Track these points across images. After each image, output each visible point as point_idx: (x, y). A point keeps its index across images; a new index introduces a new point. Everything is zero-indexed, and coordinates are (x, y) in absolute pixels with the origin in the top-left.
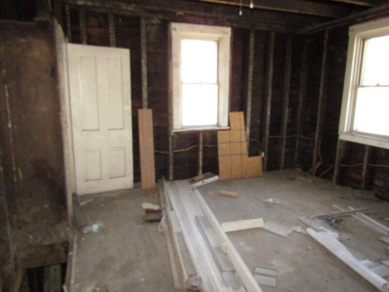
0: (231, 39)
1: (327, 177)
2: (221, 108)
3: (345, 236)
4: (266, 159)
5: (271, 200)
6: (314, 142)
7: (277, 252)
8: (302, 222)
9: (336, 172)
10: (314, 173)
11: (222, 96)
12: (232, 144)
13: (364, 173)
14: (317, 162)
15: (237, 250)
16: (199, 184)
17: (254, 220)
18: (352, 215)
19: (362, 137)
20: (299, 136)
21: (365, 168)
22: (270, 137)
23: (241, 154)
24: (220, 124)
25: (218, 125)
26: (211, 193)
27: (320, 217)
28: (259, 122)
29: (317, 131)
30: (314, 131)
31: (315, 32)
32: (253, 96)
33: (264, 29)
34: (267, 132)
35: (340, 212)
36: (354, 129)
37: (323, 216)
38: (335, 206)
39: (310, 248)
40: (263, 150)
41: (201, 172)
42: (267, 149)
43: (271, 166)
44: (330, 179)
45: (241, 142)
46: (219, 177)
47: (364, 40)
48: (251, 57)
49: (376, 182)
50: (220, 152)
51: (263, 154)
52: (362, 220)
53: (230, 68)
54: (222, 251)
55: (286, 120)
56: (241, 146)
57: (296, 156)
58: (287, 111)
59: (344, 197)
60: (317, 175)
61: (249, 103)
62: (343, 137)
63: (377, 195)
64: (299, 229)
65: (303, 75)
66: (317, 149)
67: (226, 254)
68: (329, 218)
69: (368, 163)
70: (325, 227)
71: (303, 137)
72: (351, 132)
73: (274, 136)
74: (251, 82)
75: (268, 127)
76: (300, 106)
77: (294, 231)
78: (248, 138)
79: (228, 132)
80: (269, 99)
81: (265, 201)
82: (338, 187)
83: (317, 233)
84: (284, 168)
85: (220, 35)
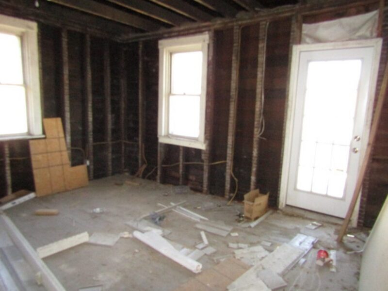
0: (38, 35)
1: (152, 178)
2: (32, 115)
3: (167, 231)
4: (92, 167)
5: (98, 210)
6: (138, 146)
7: (104, 265)
8: (129, 226)
9: (159, 172)
10: (141, 176)
11: (31, 99)
12: (49, 154)
13: (181, 171)
14: (142, 166)
15: (56, 275)
16: (9, 205)
17: (78, 236)
18: (173, 210)
19: (177, 139)
20: (124, 141)
21: (181, 166)
22: (95, 144)
23: (62, 165)
24: (32, 133)
25: (29, 133)
26: (24, 215)
27: (145, 218)
28: (80, 128)
29: (140, 135)
30: (137, 136)
31: (130, 41)
32: (71, 101)
33: (78, 30)
34: (91, 139)
35: (163, 209)
36: (170, 132)
37: (148, 216)
38: (160, 204)
39: (137, 251)
40: (88, 158)
41: (10, 190)
42: (92, 157)
43: (98, 174)
44: (155, 180)
45: (61, 151)
46: (36, 194)
47: (171, 54)
48: (65, 58)
49: (191, 177)
50: (34, 165)
51: (88, 163)
52: (181, 213)
53: (40, 68)
54: (36, 284)
55: (110, 126)
56: (62, 155)
57: (123, 161)
58: (110, 117)
59: (166, 194)
60: (143, 177)
61: (67, 108)
62: (162, 140)
63: (192, 189)
64: (126, 234)
65: (123, 83)
66: (142, 153)
67: (42, 285)
68: (154, 217)
69: (183, 161)
70: (151, 226)
71: (127, 142)
72: (168, 136)
73: (98, 143)
74: (68, 85)
75: (91, 133)
76: (123, 112)
77: (122, 238)
78: (69, 146)
79: (43, 141)
80: (90, 105)
81: (92, 211)
82: (162, 186)
83: (143, 235)
84: (113, 174)
85: (23, 30)
